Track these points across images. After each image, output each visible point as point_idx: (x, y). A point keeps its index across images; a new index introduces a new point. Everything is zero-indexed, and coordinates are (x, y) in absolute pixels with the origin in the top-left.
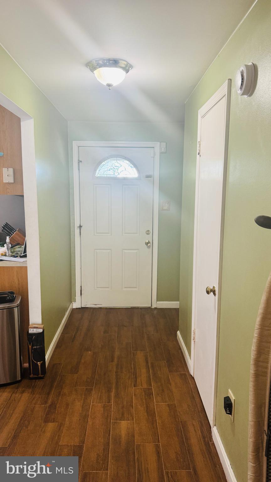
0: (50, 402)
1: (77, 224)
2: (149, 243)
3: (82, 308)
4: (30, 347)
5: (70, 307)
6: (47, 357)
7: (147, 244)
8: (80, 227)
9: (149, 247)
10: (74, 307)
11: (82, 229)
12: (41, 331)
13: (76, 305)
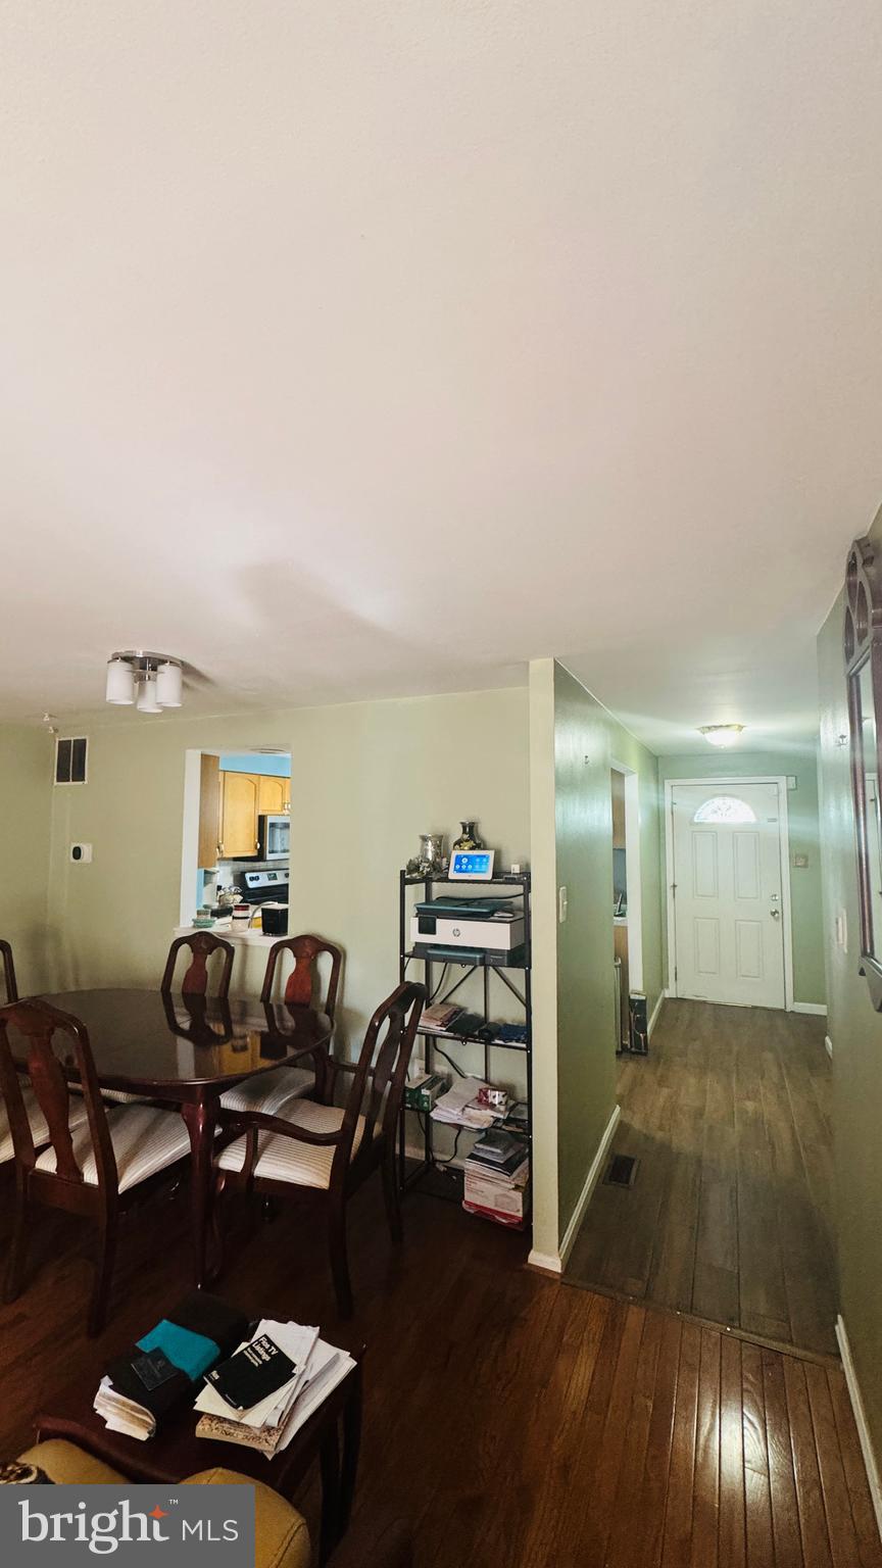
0: (659, 1074)
1: (670, 884)
2: (776, 912)
3: (677, 998)
4: (632, 1015)
5: (661, 996)
6: (648, 1030)
7: (773, 914)
8: (674, 886)
9: (777, 919)
10: (667, 996)
11: (677, 889)
12: (644, 998)
13: (669, 993)
